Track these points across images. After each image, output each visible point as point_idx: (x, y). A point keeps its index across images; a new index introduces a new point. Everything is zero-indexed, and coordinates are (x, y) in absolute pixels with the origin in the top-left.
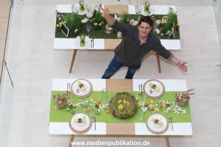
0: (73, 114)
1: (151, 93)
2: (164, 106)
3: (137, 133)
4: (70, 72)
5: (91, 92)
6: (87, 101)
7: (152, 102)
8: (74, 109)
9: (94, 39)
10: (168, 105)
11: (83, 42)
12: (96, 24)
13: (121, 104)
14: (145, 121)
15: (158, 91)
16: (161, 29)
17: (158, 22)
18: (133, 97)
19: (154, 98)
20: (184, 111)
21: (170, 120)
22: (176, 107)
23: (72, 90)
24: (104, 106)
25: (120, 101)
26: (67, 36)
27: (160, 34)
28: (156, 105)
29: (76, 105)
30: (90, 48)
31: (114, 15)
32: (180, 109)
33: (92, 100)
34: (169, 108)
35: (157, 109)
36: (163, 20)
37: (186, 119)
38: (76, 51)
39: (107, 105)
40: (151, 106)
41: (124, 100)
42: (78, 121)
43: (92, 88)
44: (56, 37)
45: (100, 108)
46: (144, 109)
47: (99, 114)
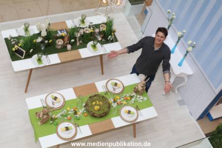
0: (57, 125)
1: (115, 90)
2: (129, 98)
3: (116, 126)
4: (26, 92)
5: (65, 102)
6: (65, 110)
7: (118, 97)
8: (56, 121)
9: (49, 56)
10: (132, 97)
11: (39, 60)
12: (46, 42)
13: (95, 105)
14: (119, 114)
15: (119, 87)
16: (102, 36)
17: (97, 30)
18: (103, 97)
19: (118, 94)
20: (146, 99)
21: (137, 108)
22: (138, 96)
23: (47, 104)
24: (81, 111)
25: (94, 103)
26: (23, 58)
27: (101, 40)
28: (122, 99)
29: (57, 116)
30: (48, 64)
31: (57, 31)
32: (142, 98)
33: (68, 109)
34: (133, 99)
35: (124, 102)
36: (101, 28)
37: (148, 104)
38: (31, 70)
39: (83, 109)
40: (118, 101)
41: (97, 101)
42: (65, 129)
43: (64, 99)
44: (13, 61)
45: (78, 113)
46: (114, 105)
47: (79, 119)
